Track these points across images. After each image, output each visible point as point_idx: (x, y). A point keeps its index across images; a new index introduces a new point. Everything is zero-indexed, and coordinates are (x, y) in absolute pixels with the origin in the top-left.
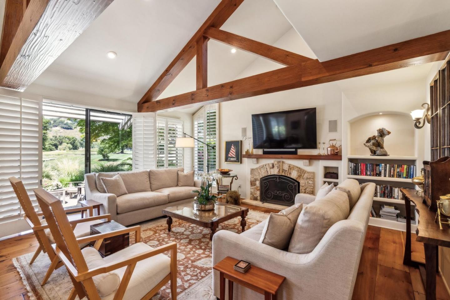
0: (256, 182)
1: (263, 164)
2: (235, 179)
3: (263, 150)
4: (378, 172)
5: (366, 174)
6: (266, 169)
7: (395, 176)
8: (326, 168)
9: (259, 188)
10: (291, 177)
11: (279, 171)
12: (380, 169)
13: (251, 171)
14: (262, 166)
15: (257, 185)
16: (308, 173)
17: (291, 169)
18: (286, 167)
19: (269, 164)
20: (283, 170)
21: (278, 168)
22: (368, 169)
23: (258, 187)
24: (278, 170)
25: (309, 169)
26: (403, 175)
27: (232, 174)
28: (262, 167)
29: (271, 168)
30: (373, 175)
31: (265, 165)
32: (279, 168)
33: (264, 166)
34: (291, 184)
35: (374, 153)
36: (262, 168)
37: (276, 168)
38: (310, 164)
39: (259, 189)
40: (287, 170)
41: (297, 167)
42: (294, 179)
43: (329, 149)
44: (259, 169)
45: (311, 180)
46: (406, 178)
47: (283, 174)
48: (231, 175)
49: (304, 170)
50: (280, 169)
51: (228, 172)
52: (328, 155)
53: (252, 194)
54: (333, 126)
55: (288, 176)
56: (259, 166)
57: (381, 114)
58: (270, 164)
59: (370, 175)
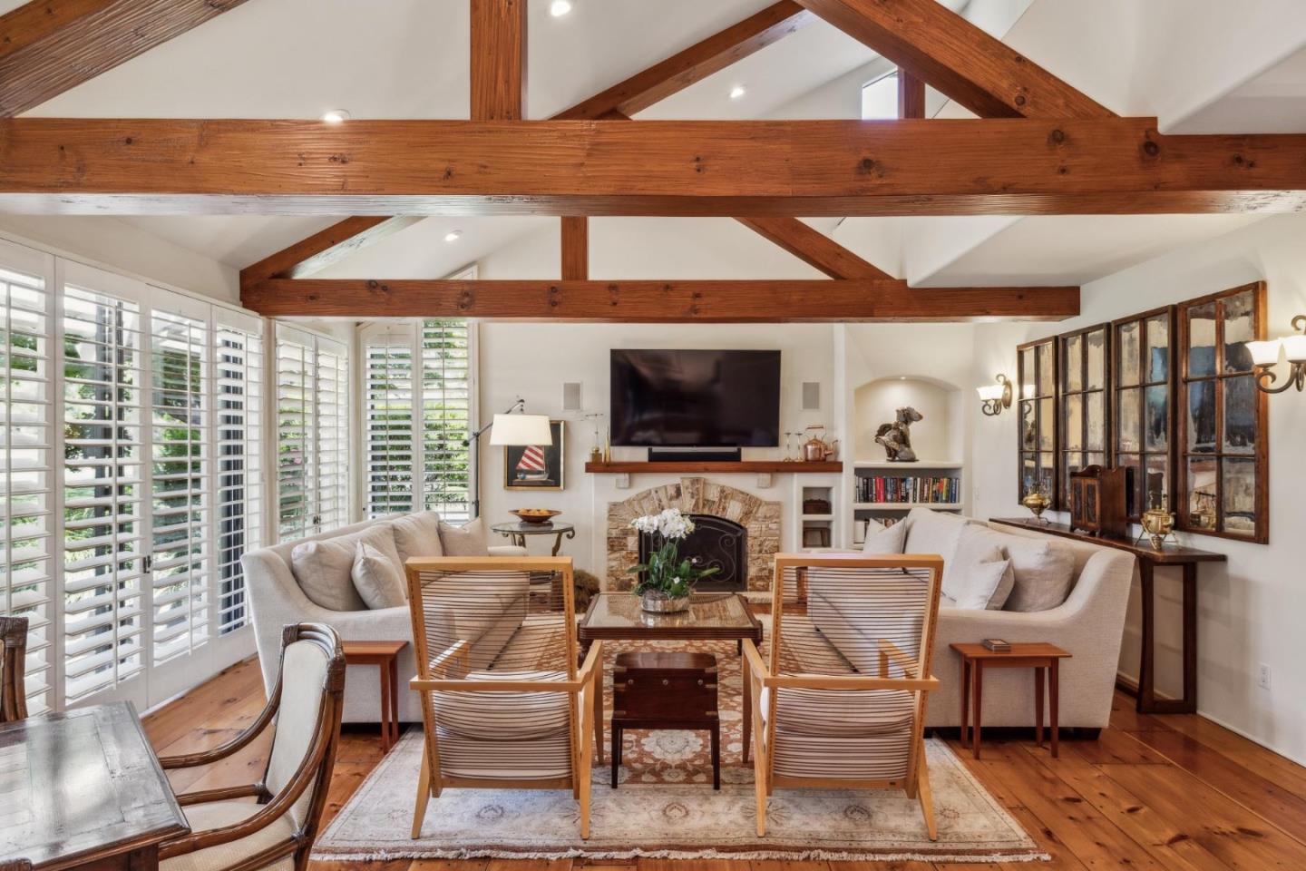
0: (625, 538)
1: (649, 488)
2: (568, 536)
3: (650, 451)
4: (904, 494)
5: (885, 500)
6: (657, 502)
7: (930, 500)
8: (806, 490)
9: (636, 555)
10: (727, 517)
11: (696, 505)
12: (908, 487)
13: (611, 510)
14: (644, 495)
15: (629, 548)
16: (767, 504)
17: (726, 497)
18: (713, 494)
19: (665, 487)
20: (707, 502)
21: (693, 497)
22: (889, 488)
23: (631, 553)
24: (694, 501)
25: (767, 495)
26: (942, 497)
27: (558, 523)
28: (646, 497)
29: (671, 499)
30: (897, 501)
31: (656, 492)
32: (696, 497)
33: (650, 493)
34: (728, 534)
35: (892, 454)
36: (646, 500)
37: (686, 496)
38: (772, 484)
39: (636, 558)
40: (717, 500)
41: (743, 493)
42: (734, 521)
43: (809, 447)
44: (635, 502)
45: (774, 520)
46: (947, 501)
47: (706, 512)
48: (556, 527)
49: (757, 499)
50: (698, 499)
51: (546, 518)
52: (807, 460)
53: (612, 575)
54: (812, 395)
55: (719, 515)
56: (637, 495)
57: (903, 378)
58: (668, 488)
59: (892, 501)
